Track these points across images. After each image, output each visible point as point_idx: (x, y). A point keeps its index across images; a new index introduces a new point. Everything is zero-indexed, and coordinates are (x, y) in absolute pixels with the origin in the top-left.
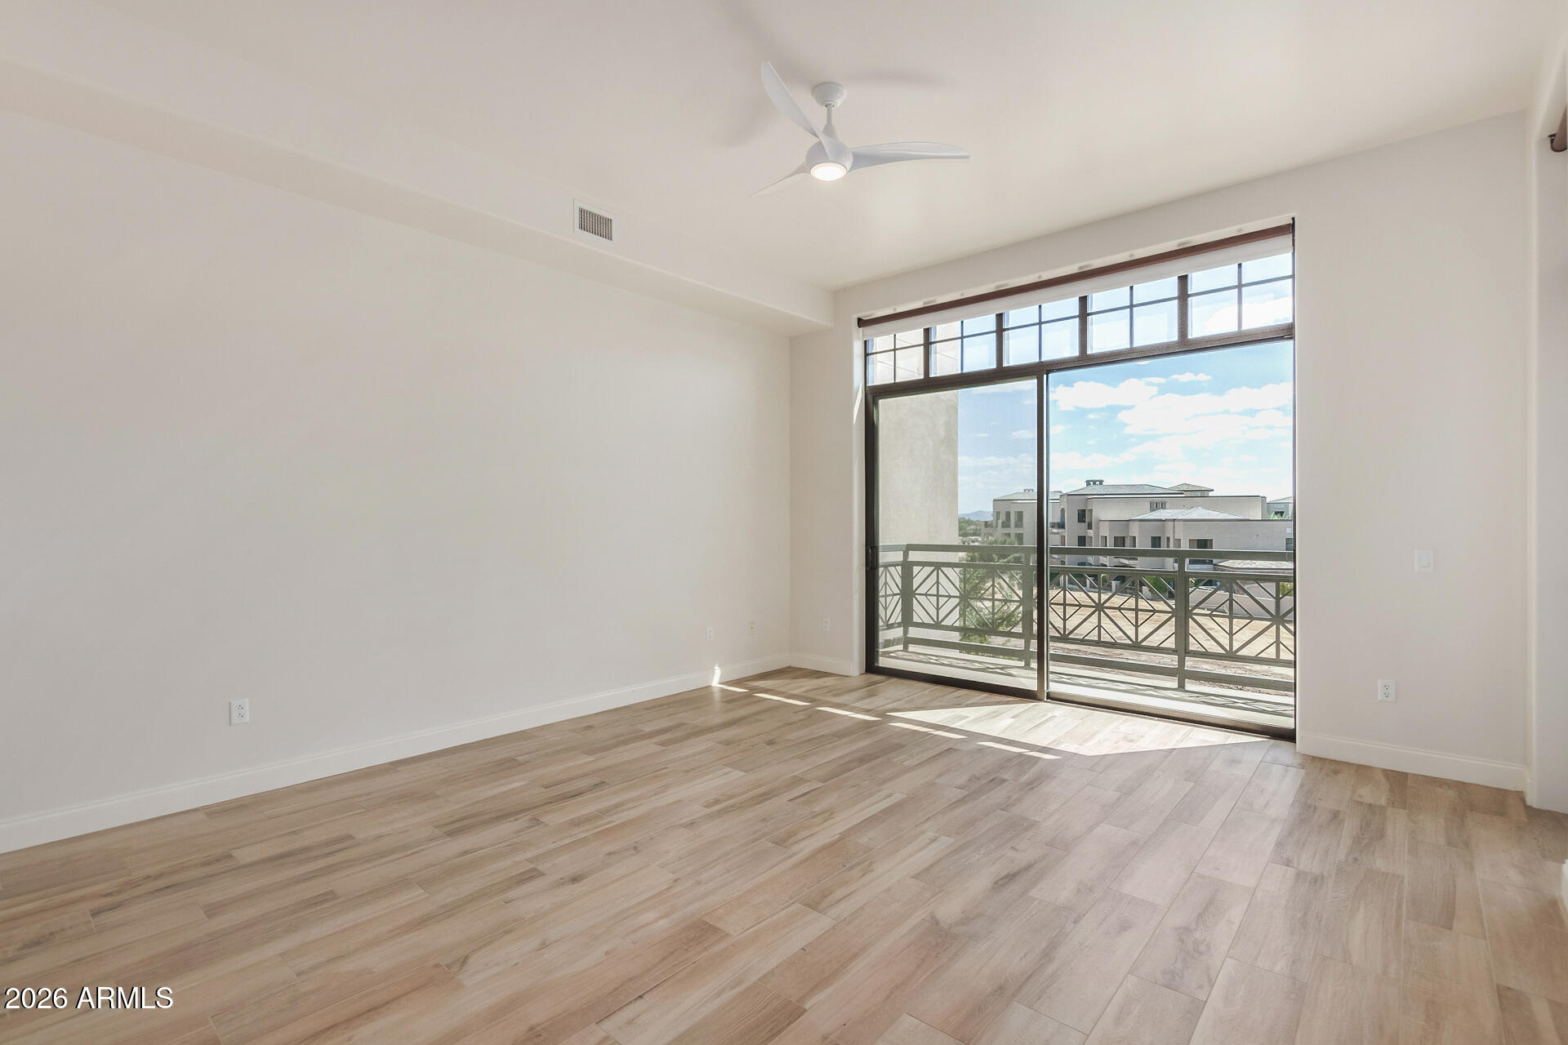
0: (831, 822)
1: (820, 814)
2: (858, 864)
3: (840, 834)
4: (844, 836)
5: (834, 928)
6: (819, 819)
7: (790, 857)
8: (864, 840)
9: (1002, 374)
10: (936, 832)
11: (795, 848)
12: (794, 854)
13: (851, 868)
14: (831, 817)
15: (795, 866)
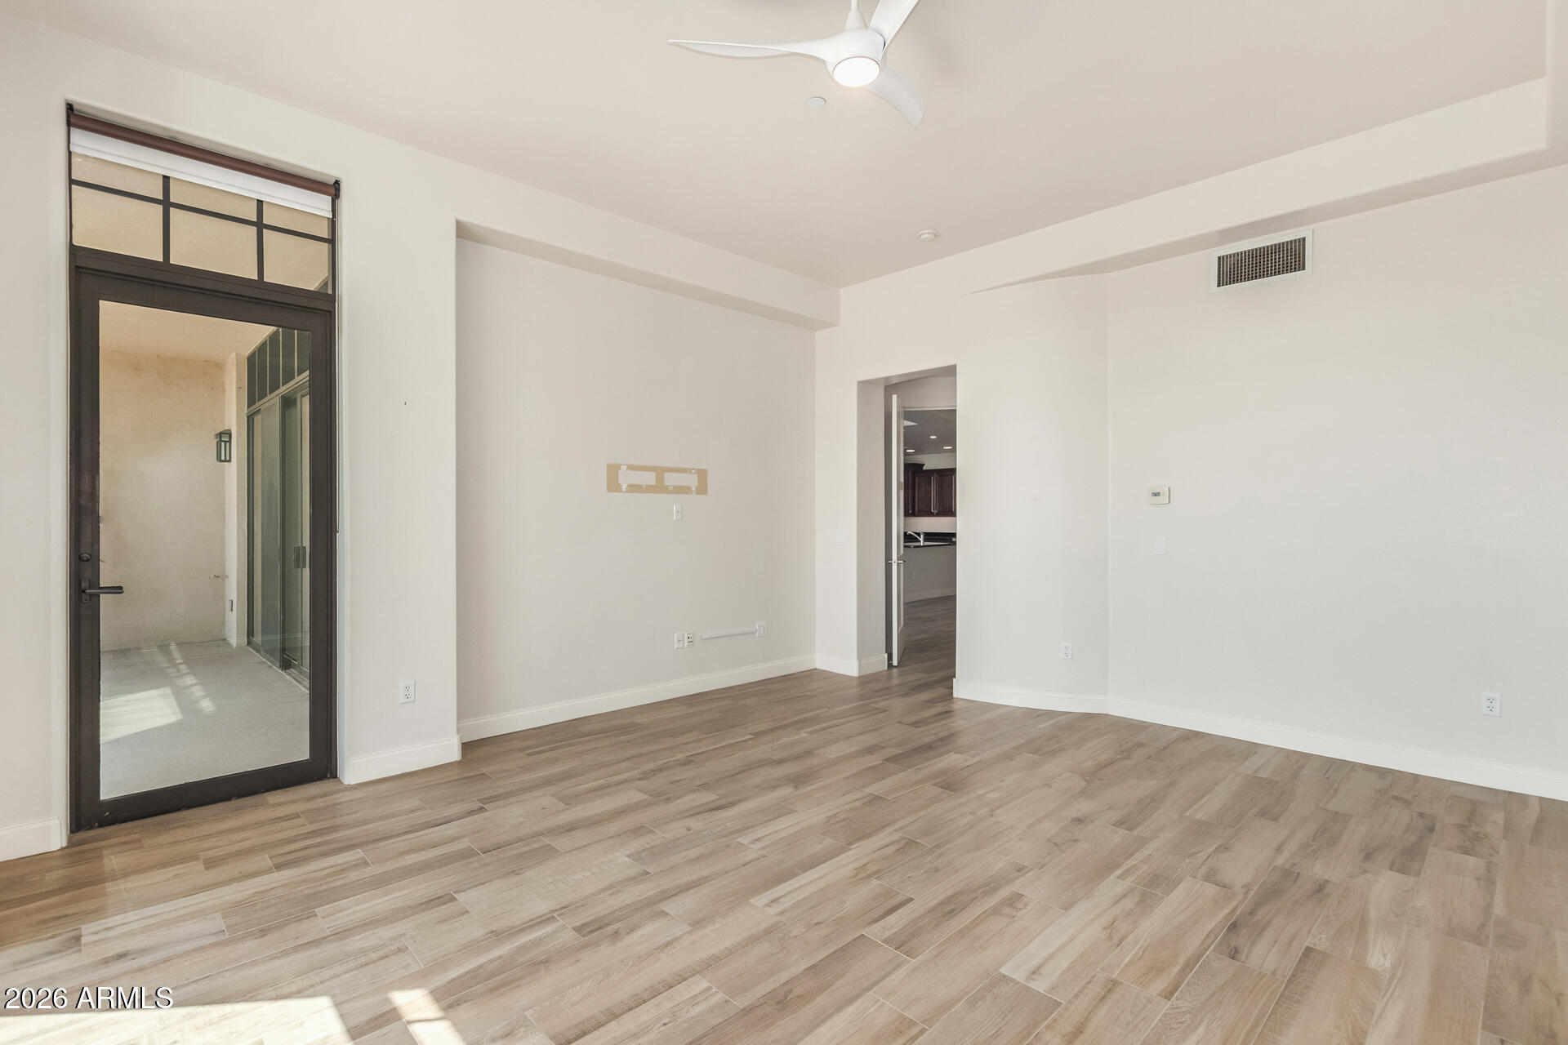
0: (858, 864)
1: (869, 876)
2: (839, 822)
3: (851, 849)
4: (846, 848)
5: (864, 787)
6: (873, 868)
7: (900, 829)
8: (828, 842)
10: (749, 848)
11: (896, 836)
12: (896, 831)
13: (846, 819)
14: (858, 870)
15: (894, 822)
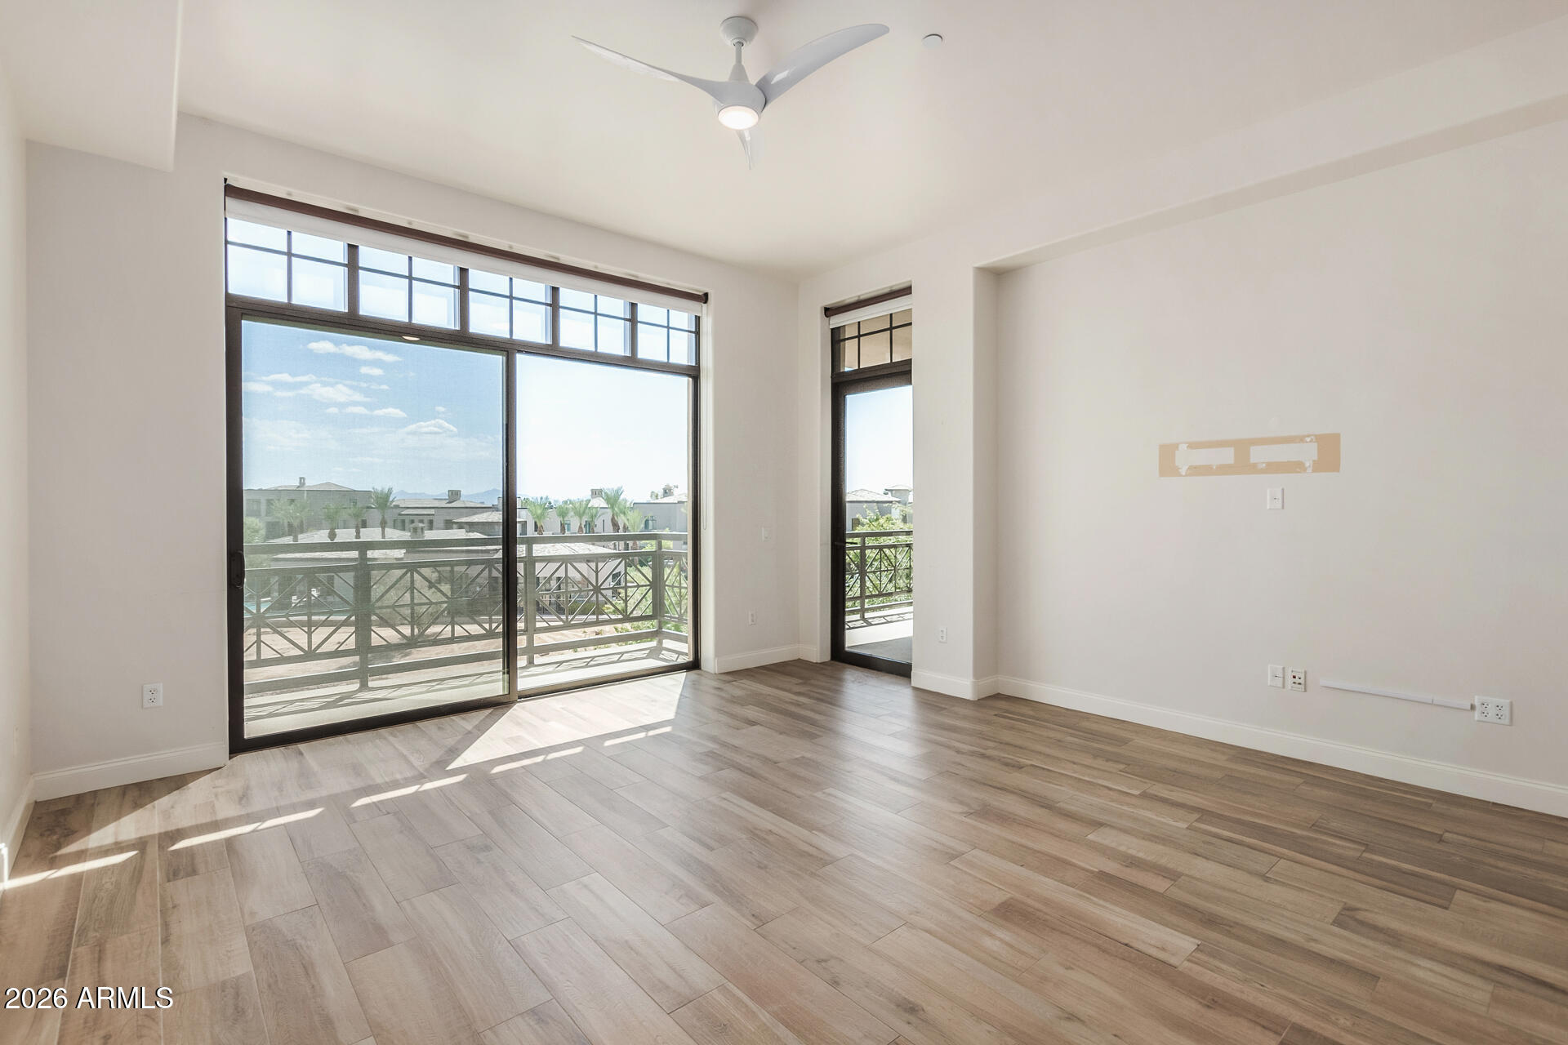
9: (462, 339)
